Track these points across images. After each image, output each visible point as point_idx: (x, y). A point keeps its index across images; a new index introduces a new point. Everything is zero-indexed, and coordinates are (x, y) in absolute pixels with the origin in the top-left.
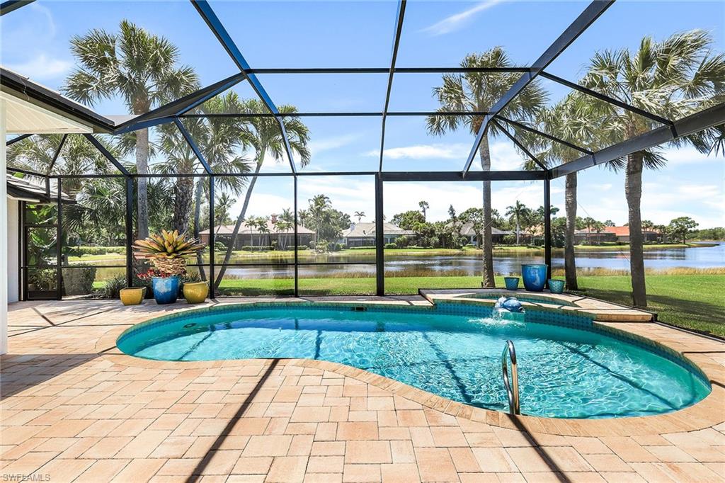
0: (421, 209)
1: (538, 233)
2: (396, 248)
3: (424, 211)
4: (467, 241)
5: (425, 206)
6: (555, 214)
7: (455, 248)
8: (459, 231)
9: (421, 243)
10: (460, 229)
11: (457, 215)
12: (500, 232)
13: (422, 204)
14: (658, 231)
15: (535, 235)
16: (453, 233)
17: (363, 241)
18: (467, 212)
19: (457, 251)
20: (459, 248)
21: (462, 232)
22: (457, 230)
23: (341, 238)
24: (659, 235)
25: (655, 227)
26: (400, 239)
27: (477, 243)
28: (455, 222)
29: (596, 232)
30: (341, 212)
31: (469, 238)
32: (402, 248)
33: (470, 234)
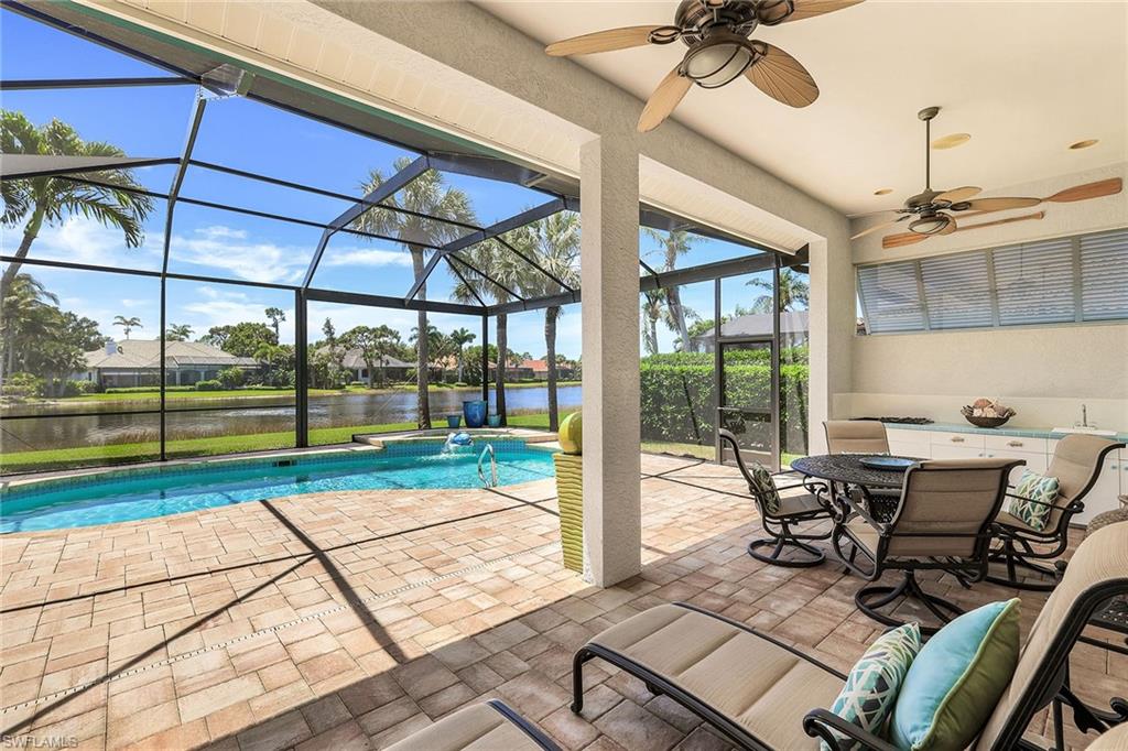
0: (270, 322)
1: (451, 367)
2: (219, 389)
3: (276, 325)
4: (353, 376)
5: (278, 317)
6: (471, 342)
7: (334, 388)
8: (341, 361)
9: (271, 380)
10: (341, 358)
11: (337, 335)
12: (402, 364)
13: (271, 312)
14: (569, 367)
15: (448, 368)
16: (329, 364)
17: (139, 377)
18: (354, 332)
19: (337, 393)
20: (341, 387)
21: (345, 364)
22: (338, 360)
23: (80, 370)
24: (571, 371)
25: (568, 362)
26: (230, 372)
27: (368, 380)
28: (333, 346)
29: (514, 366)
30: (70, 314)
31: (355, 372)
32: (233, 389)
33: (357, 365)
